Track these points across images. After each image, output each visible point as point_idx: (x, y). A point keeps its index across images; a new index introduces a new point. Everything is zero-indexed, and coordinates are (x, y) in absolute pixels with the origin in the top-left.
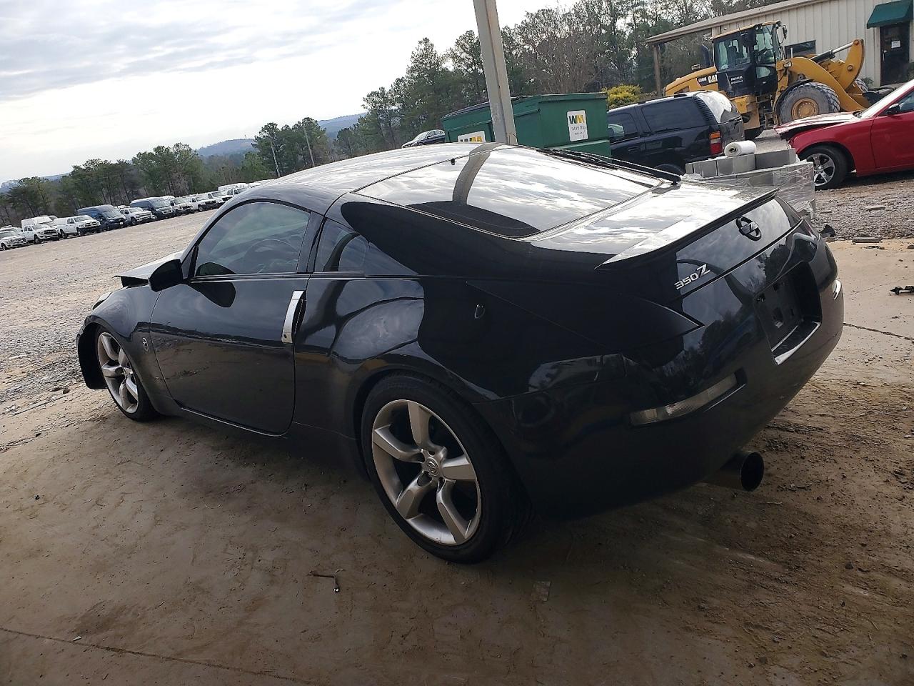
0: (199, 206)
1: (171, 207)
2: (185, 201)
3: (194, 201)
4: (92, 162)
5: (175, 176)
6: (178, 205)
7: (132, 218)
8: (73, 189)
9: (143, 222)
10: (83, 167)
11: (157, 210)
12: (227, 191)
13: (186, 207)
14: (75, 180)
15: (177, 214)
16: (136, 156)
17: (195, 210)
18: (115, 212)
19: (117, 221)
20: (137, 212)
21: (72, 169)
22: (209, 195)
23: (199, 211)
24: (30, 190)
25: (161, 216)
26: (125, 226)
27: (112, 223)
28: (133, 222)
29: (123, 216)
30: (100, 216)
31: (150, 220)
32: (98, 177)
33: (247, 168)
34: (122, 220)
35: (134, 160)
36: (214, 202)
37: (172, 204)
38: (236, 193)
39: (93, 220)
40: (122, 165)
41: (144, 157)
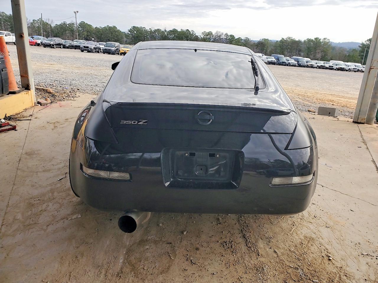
0: (318, 66)
1: (306, 63)
2: (313, 62)
3: (316, 63)
4: (289, 38)
5: (317, 51)
6: (309, 63)
7: (289, 63)
8: (278, 46)
9: (293, 66)
10: (285, 39)
11: (300, 63)
12: (332, 63)
13: (312, 65)
14: (280, 43)
15: (307, 66)
16: (306, 39)
17: (315, 67)
18: (284, 59)
19: (283, 62)
20: (292, 61)
21: (281, 39)
22: (324, 62)
23: (317, 68)
24: (264, 43)
25: (300, 66)
26: (285, 65)
27: (281, 63)
28: (289, 65)
29: (286, 61)
30: (278, 59)
31: (295, 66)
32: (289, 44)
33: (350, 56)
34: (285, 63)
35: (305, 41)
36: (324, 66)
37: (307, 62)
38: (336, 65)
39: (275, 60)
40: (299, 42)
41: (310, 41)
